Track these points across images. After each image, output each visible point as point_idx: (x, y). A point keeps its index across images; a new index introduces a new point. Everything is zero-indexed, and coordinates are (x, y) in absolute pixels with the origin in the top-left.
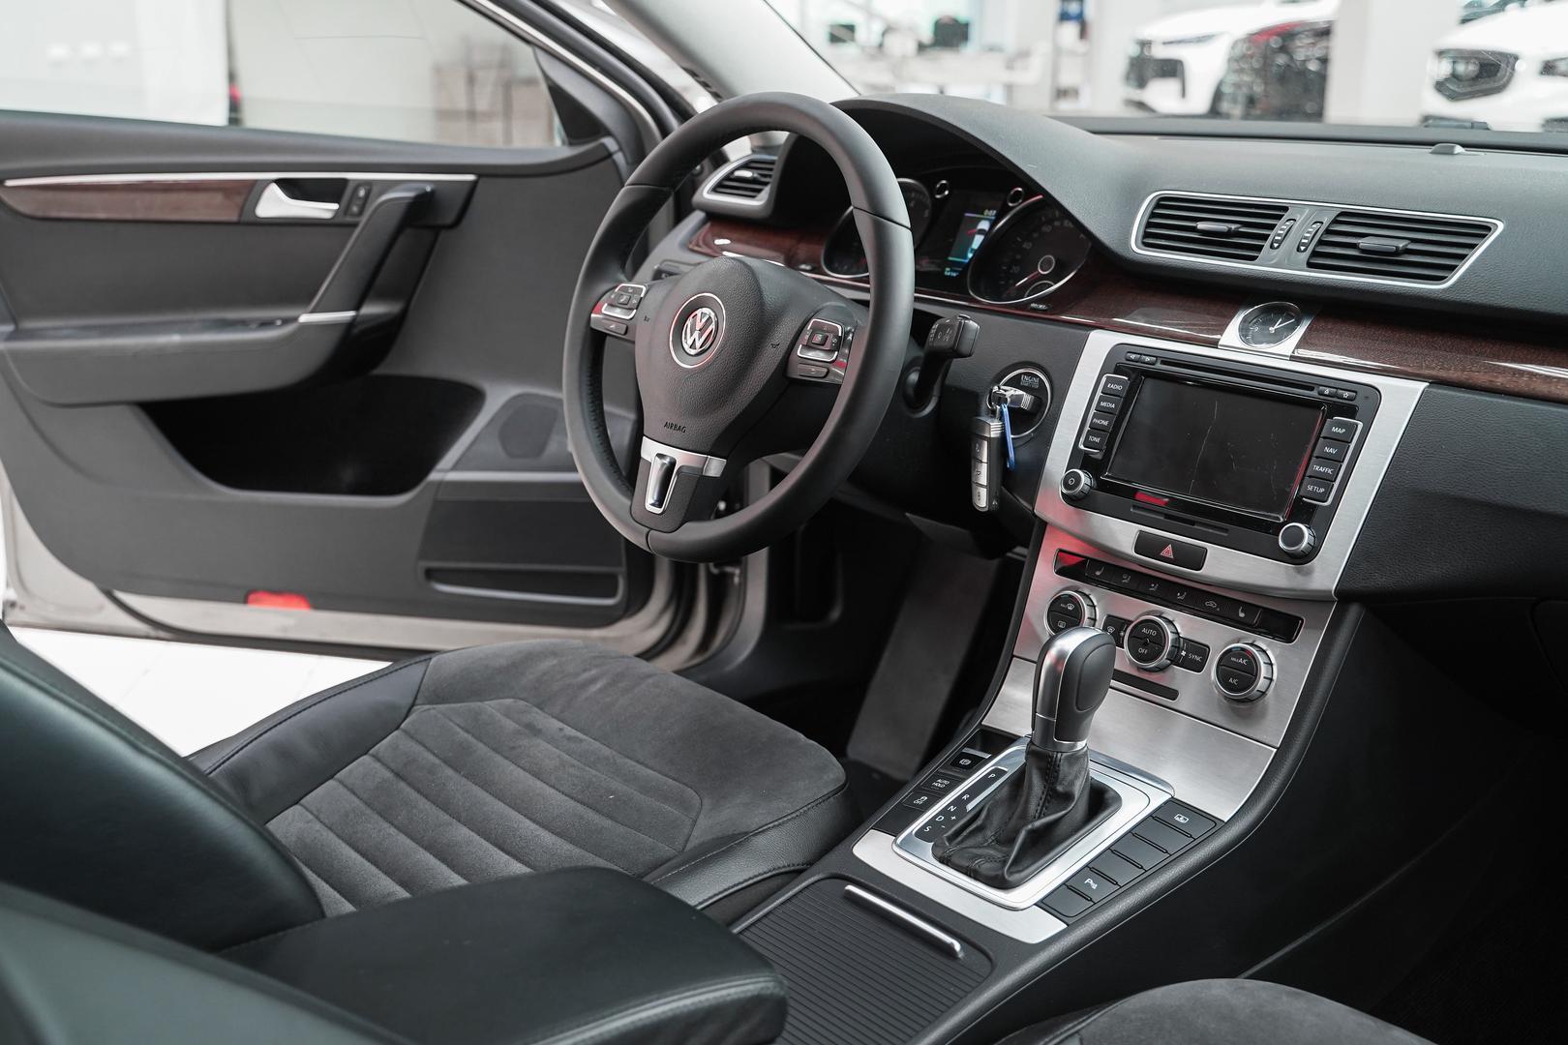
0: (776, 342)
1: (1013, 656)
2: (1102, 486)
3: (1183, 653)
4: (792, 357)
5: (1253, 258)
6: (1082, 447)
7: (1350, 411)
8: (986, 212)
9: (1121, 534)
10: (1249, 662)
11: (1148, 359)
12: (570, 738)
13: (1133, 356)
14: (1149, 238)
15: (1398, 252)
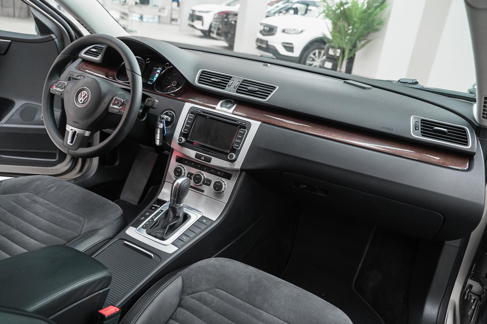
0: (105, 102)
1: (165, 181)
2: (187, 141)
3: (206, 182)
4: (109, 107)
5: (224, 89)
6: (183, 131)
7: (245, 128)
8: (159, 68)
9: (192, 153)
10: (221, 184)
11: (199, 111)
12: (46, 204)
13: (195, 110)
14: (200, 81)
15: (256, 91)
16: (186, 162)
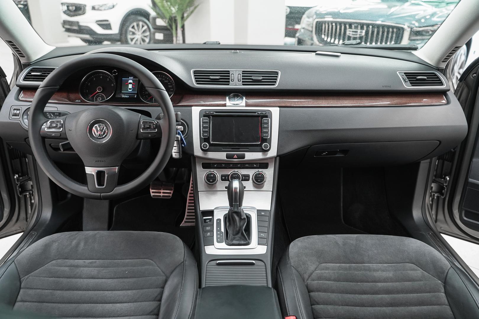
1: (198, 192)
2: (211, 145)
3: (244, 178)
4: (139, 132)
5: (229, 84)
6: (202, 137)
7: (267, 117)
8: (129, 78)
9: (221, 156)
10: (261, 175)
11: (212, 112)
13: (207, 112)
14: (198, 82)
15: (261, 80)
16: (215, 166)
